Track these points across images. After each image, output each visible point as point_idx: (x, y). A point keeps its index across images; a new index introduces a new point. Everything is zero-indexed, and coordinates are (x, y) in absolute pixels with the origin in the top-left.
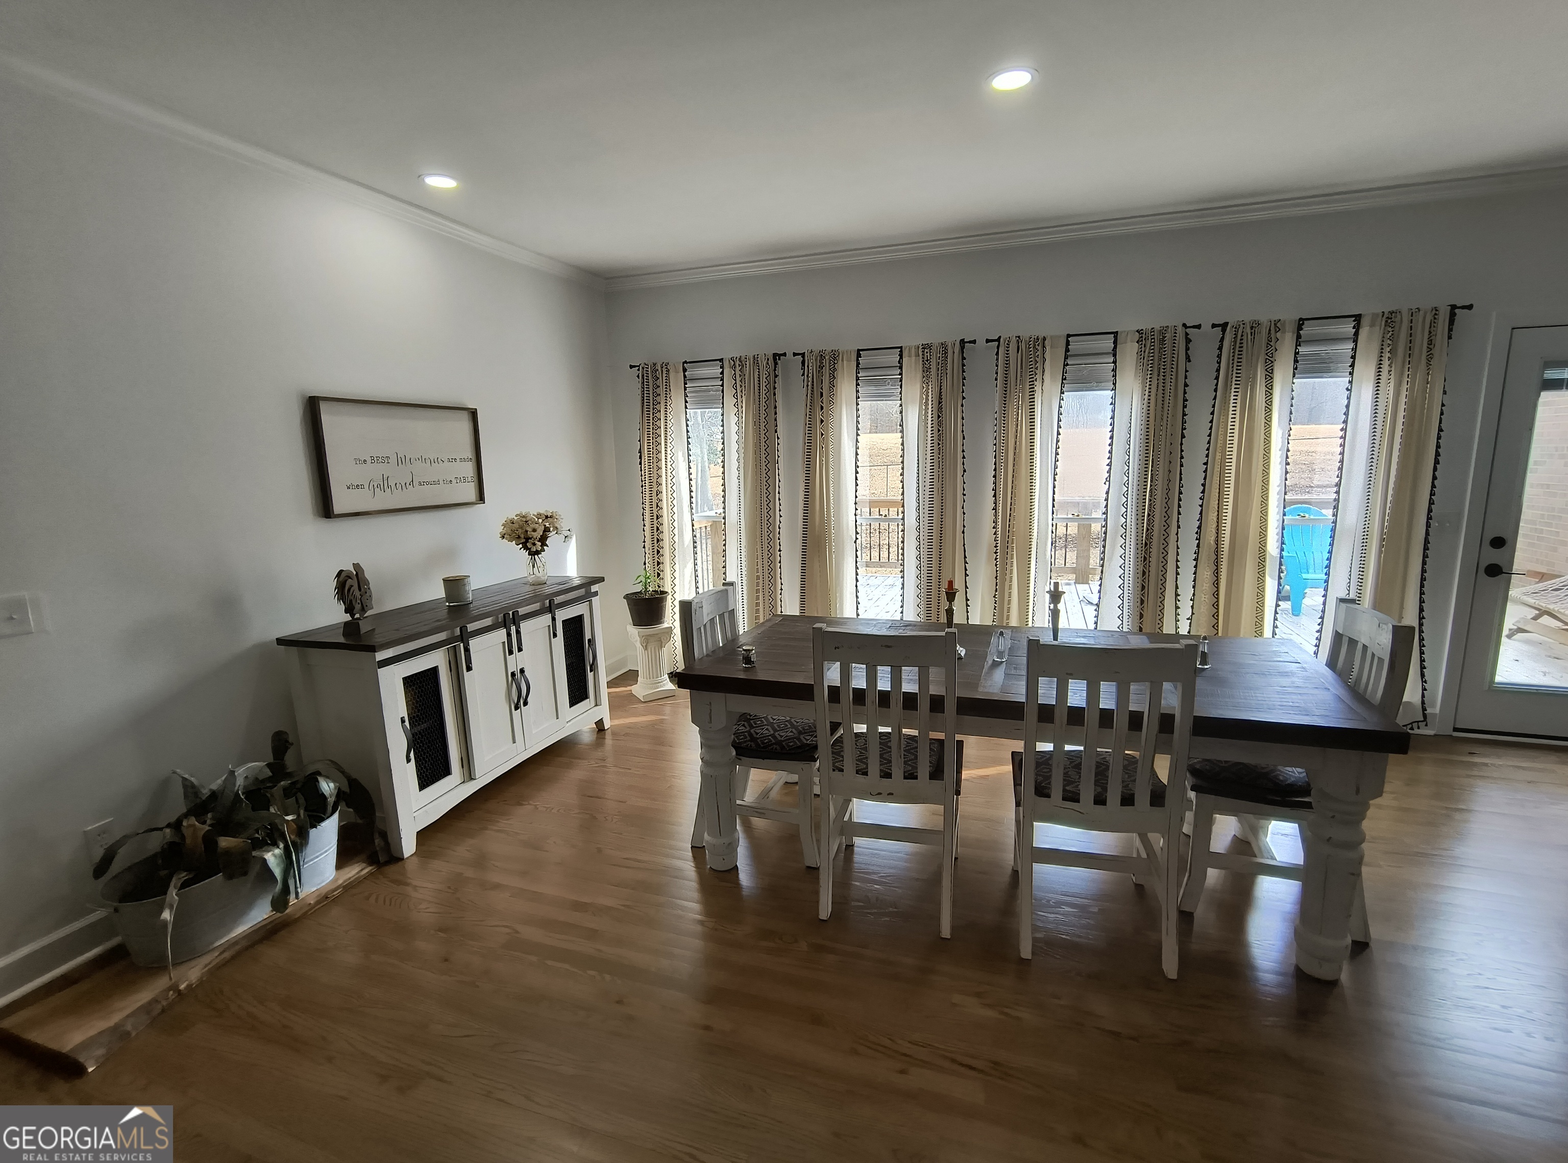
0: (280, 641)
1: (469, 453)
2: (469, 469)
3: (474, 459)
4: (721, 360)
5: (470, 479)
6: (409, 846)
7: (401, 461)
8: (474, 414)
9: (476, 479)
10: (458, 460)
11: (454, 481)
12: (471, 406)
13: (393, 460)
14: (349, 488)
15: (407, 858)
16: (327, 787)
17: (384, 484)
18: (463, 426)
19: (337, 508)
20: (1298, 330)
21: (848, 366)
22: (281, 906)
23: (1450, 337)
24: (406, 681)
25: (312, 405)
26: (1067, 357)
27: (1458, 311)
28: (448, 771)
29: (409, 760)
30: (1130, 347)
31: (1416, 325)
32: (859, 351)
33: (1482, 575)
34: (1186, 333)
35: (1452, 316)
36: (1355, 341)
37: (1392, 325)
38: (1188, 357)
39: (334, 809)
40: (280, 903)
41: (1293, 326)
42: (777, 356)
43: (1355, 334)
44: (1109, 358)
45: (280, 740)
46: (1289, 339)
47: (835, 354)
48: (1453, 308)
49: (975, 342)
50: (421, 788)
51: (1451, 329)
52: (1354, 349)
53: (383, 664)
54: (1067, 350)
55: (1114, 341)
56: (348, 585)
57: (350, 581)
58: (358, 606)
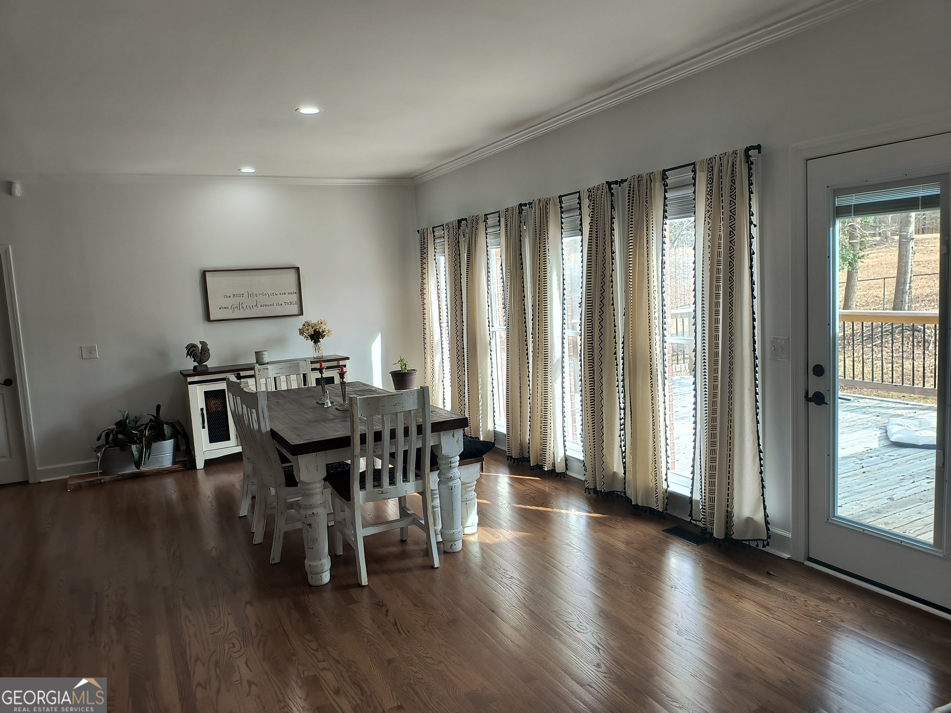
0: (181, 372)
1: (294, 289)
2: (295, 298)
3: (298, 293)
4: (441, 226)
5: (294, 303)
6: (200, 464)
7: (250, 295)
8: (298, 269)
9: (298, 303)
10: (287, 294)
11: (284, 304)
12: (296, 266)
13: (246, 295)
14: (220, 309)
15: (199, 469)
16: (167, 430)
17: (240, 306)
18: (292, 275)
19: (212, 318)
20: (663, 179)
21: (482, 225)
22: (138, 467)
23: (750, 176)
24: (206, 393)
25: (204, 274)
26: (562, 212)
27: (751, 152)
28: (228, 439)
29: (204, 427)
30: (586, 202)
31: (724, 168)
32: (485, 215)
33: (812, 405)
34: (611, 189)
35: (747, 156)
36: (694, 185)
37: (711, 169)
38: (612, 207)
39: (170, 439)
40: (138, 466)
41: (659, 177)
42: (459, 221)
43: (694, 179)
44: (578, 212)
45: (159, 407)
46: (658, 187)
47: (477, 218)
48: (747, 150)
49: (525, 205)
50: (210, 443)
51: (750, 169)
52: (694, 192)
53: (191, 383)
54: (561, 207)
55: (579, 198)
56: (191, 350)
57: (194, 348)
58: (197, 359)
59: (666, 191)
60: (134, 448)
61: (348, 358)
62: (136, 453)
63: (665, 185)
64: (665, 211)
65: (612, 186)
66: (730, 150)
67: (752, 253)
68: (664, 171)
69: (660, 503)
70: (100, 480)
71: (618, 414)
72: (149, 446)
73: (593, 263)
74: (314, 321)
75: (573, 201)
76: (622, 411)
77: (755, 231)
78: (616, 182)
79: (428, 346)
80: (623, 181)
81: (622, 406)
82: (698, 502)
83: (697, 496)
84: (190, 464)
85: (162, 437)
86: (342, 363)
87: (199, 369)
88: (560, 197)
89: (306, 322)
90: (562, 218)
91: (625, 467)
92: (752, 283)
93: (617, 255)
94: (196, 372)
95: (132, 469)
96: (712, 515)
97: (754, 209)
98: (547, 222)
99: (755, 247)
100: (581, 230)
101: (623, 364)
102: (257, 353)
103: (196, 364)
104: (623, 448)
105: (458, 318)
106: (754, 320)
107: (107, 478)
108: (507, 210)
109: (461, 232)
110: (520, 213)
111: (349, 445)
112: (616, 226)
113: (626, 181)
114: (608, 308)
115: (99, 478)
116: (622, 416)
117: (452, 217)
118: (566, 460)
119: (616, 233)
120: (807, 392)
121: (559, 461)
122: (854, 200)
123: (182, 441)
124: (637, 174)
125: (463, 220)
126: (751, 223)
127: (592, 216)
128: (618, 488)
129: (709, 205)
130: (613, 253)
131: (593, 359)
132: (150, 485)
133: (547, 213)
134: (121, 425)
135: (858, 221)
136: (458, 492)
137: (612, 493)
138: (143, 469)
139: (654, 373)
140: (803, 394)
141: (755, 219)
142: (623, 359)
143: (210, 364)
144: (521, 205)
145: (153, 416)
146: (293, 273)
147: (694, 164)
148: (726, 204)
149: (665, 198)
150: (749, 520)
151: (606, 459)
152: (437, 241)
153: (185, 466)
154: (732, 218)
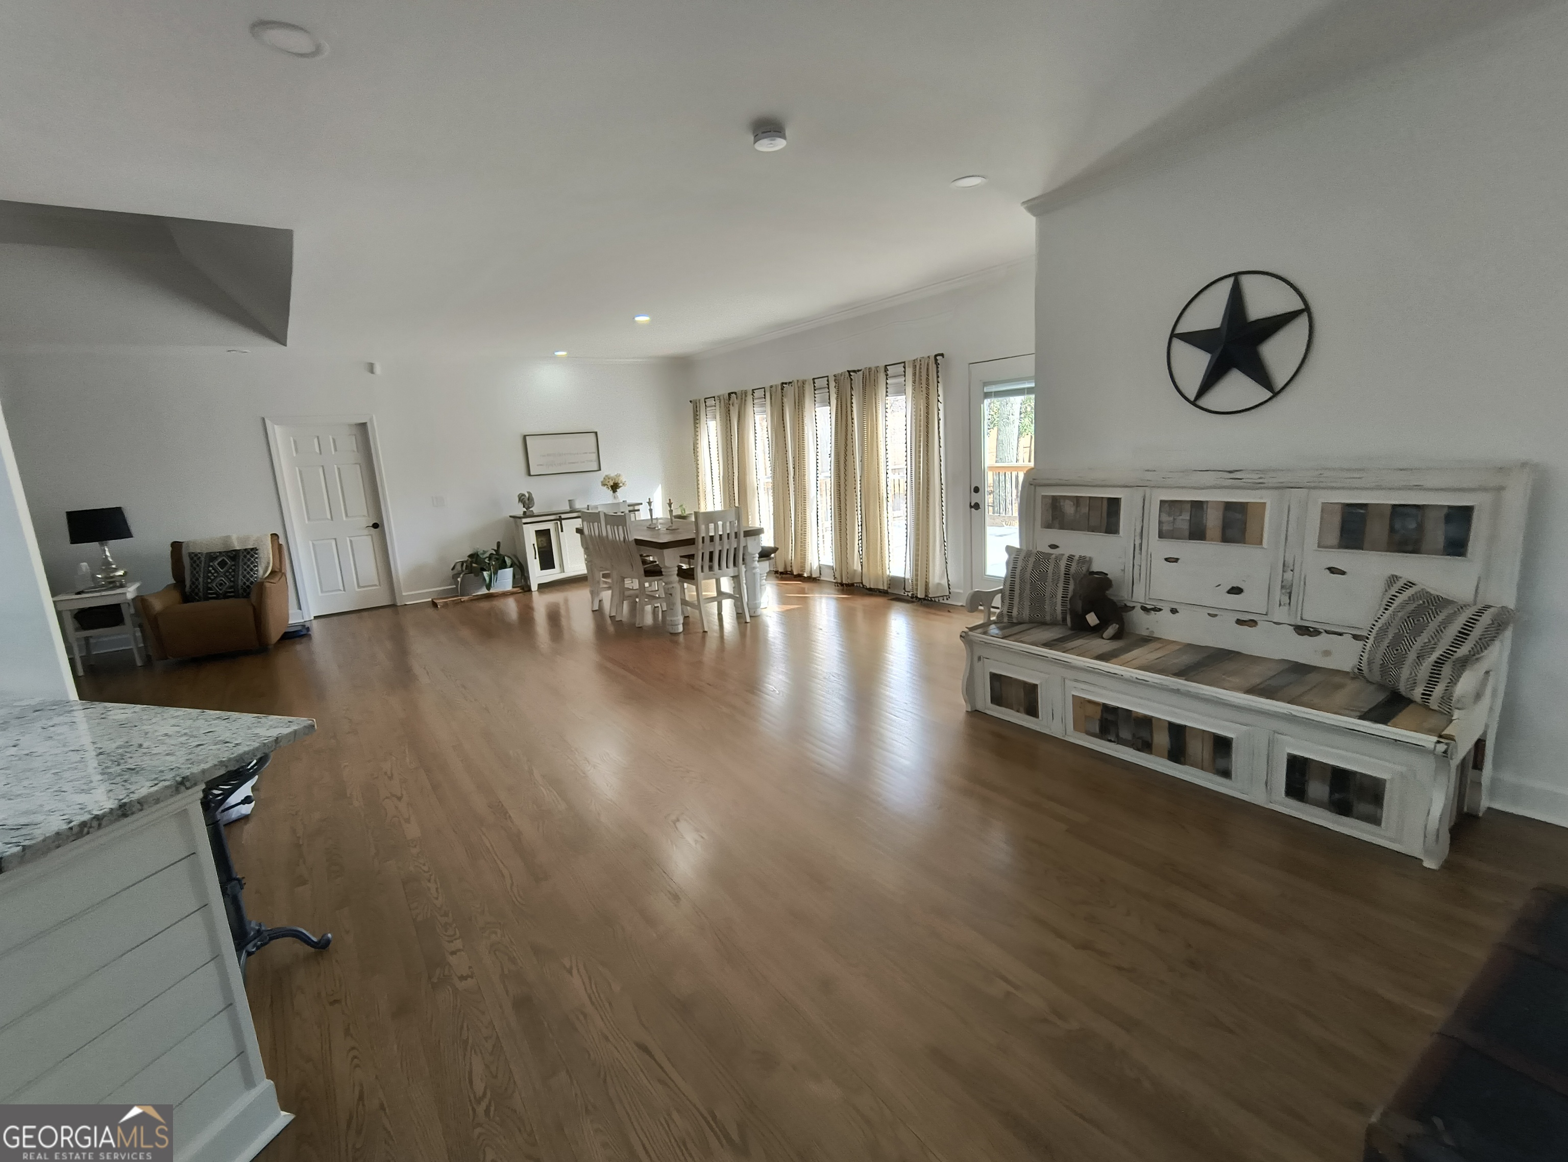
0: (511, 517)
1: (593, 449)
2: (594, 456)
3: (596, 451)
4: (714, 397)
5: (593, 460)
6: (534, 587)
7: (560, 455)
8: (596, 433)
9: (597, 460)
10: (588, 453)
11: (585, 461)
12: (596, 431)
13: (557, 454)
14: (537, 466)
15: (533, 591)
16: (507, 560)
17: (554, 463)
18: (591, 438)
19: (532, 474)
20: (885, 371)
21: (750, 398)
22: (489, 589)
23: (938, 372)
24: (537, 532)
25: (525, 437)
26: (815, 390)
27: (938, 358)
28: (553, 567)
29: (535, 558)
30: (832, 384)
31: (922, 366)
32: (753, 390)
33: (973, 509)
34: (850, 375)
35: (936, 360)
36: (905, 376)
37: (915, 367)
38: (852, 388)
39: (510, 567)
40: (489, 587)
41: (883, 370)
42: (730, 394)
43: (905, 372)
44: (828, 390)
45: (499, 544)
46: (882, 376)
47: (746, 393)
48: (936, 356)
49: (786, 383)
50: (541, 570)
51: (937, 367)
52: (905, 381)
53: (525, 523)
54: (814, 386)
55: (828, 381)
56: (521, 498)
57: (523, 497)
58: (526, 506)
59: (887, 379)
60: (486, 574)
61: (641, 504)
62: (487, 579)
63: (887, 375)
64: (887, 392)
65: (851, 373)
66: (926, 355)
67: (939, 420)
68: (886, 366)
69: (885, 584)
70: (461, 599)
71: (857, 529)
72: (496, 573)
73: (839, 425)
74: (613, 475)
75: (822, 383)
76: (860, 527)
77: (941, 406)
78: (854, 371)
79: (701, 494)
80: (859, 371)
81: (860, 523)
82: (908, 579)
83: (908, 576)
84: (527, 589)
85: (503, 566)
86: (636, 508)
87: (528, 514)
88: (814, 379)
89: (606, 476)
90: (815, 394)
91: (862, 565)
92: (940, 438)
93: (855, 421)
94: (525, 515)
95: (484, 591)
96: (917, 585)
97: (940, 392)
98: (804, 396)
99: (941, 416)
100: (829, 403)
101: (861, 495)
102: (569, 501)
103: (525, 510)
104: (861, 552)
105: (730, 470)
106: (941, 461)
107: (465, 598)
108: (771, 387)
109: (731, 402)
110: (782, 389)
111: (694, 543)
112: (854, 401)
113: (860, 370)
114: (849, 457)
115: (459, 598)
116: (860, 530)
117: (724, 391)
118: (820, 568)
119: (854, 405)
120: (970, 503)
121: (815, 568)
122: (994, 389)
123: (518, 570)
124: (868, 366)
125: (732, 393)
126: (938, 401)
127: (838, 393)
128: (858, 580)
129: (914, 389)
130: (853, 419)
131: (840, 493)
132: (498, 603)
133: (804, 390)
134: (474, 557)
135: (995, 400)
136: (758, 577)
137: (852, 585)
138: (492, 591)
139: (881, 498)
140: (969, 504)
141: (941, 399)
142: (860, 491)
143: (535, 510)
144: (783, 383)
145: (495, 550)
146: (593, 435)
147: (904, 362)
148: (924, 389)
149: (887, 383)
150: (939, 584)
151: (850, 561)
152: (708, 409)
153: (523, 589)
154: (927, 398)
